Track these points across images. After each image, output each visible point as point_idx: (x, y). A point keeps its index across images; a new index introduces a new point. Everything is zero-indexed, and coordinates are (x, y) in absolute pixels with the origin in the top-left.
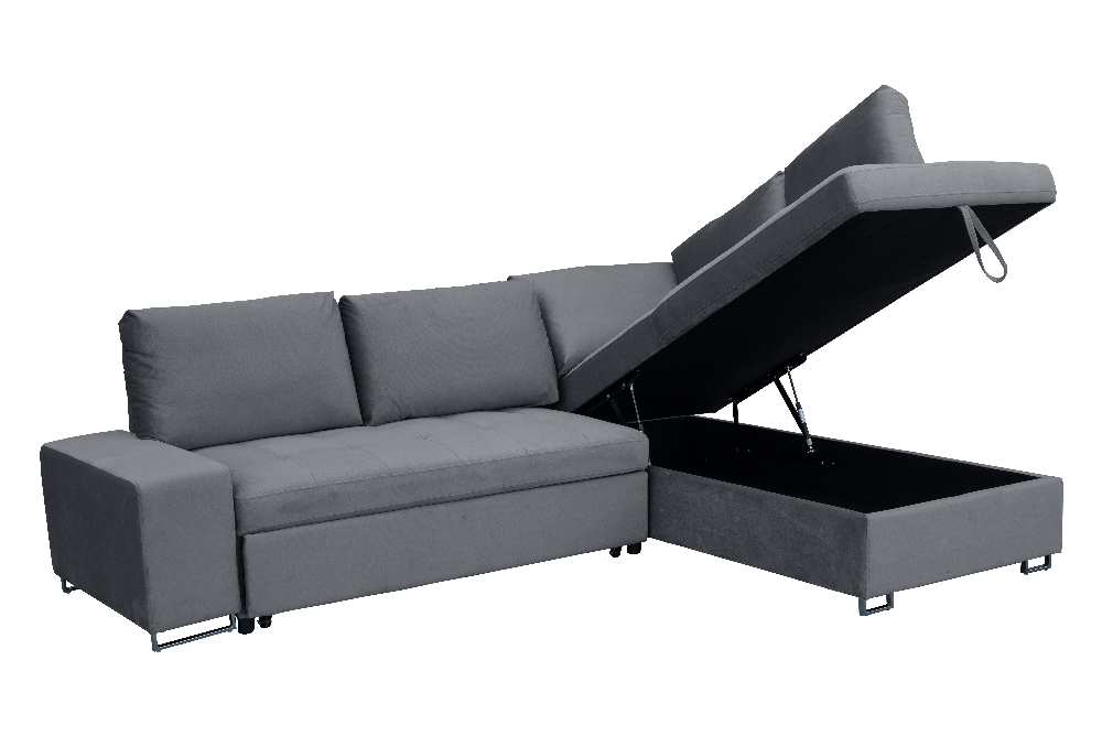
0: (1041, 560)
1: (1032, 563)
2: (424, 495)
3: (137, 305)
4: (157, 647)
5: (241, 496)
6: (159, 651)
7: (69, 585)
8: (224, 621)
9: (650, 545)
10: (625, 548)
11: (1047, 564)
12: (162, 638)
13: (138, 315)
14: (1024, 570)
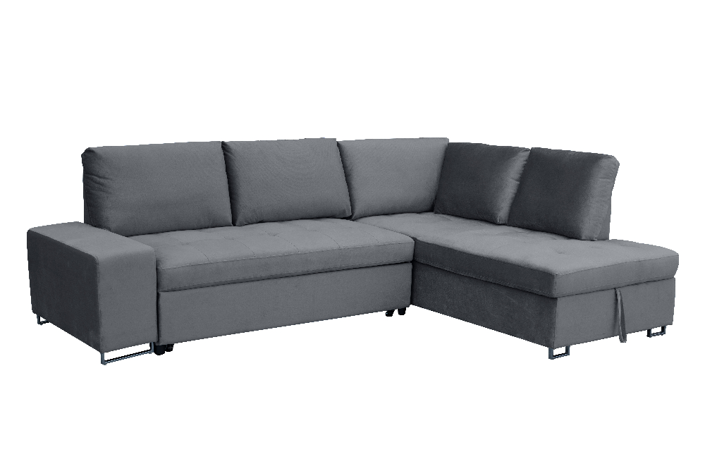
0: (659, 329)
1: (653, 331)
2: (274, 272)
3: (94, 144)
4: (104, 362)
5: (162, 267)
6: (105, 364)
7: (42, 319)
8: (146, 347)
9: (412, 310)
10: (396, 311)
11: (663, 332)
12: (108, 356)
13: (96, 151)
14: (649, 335)
